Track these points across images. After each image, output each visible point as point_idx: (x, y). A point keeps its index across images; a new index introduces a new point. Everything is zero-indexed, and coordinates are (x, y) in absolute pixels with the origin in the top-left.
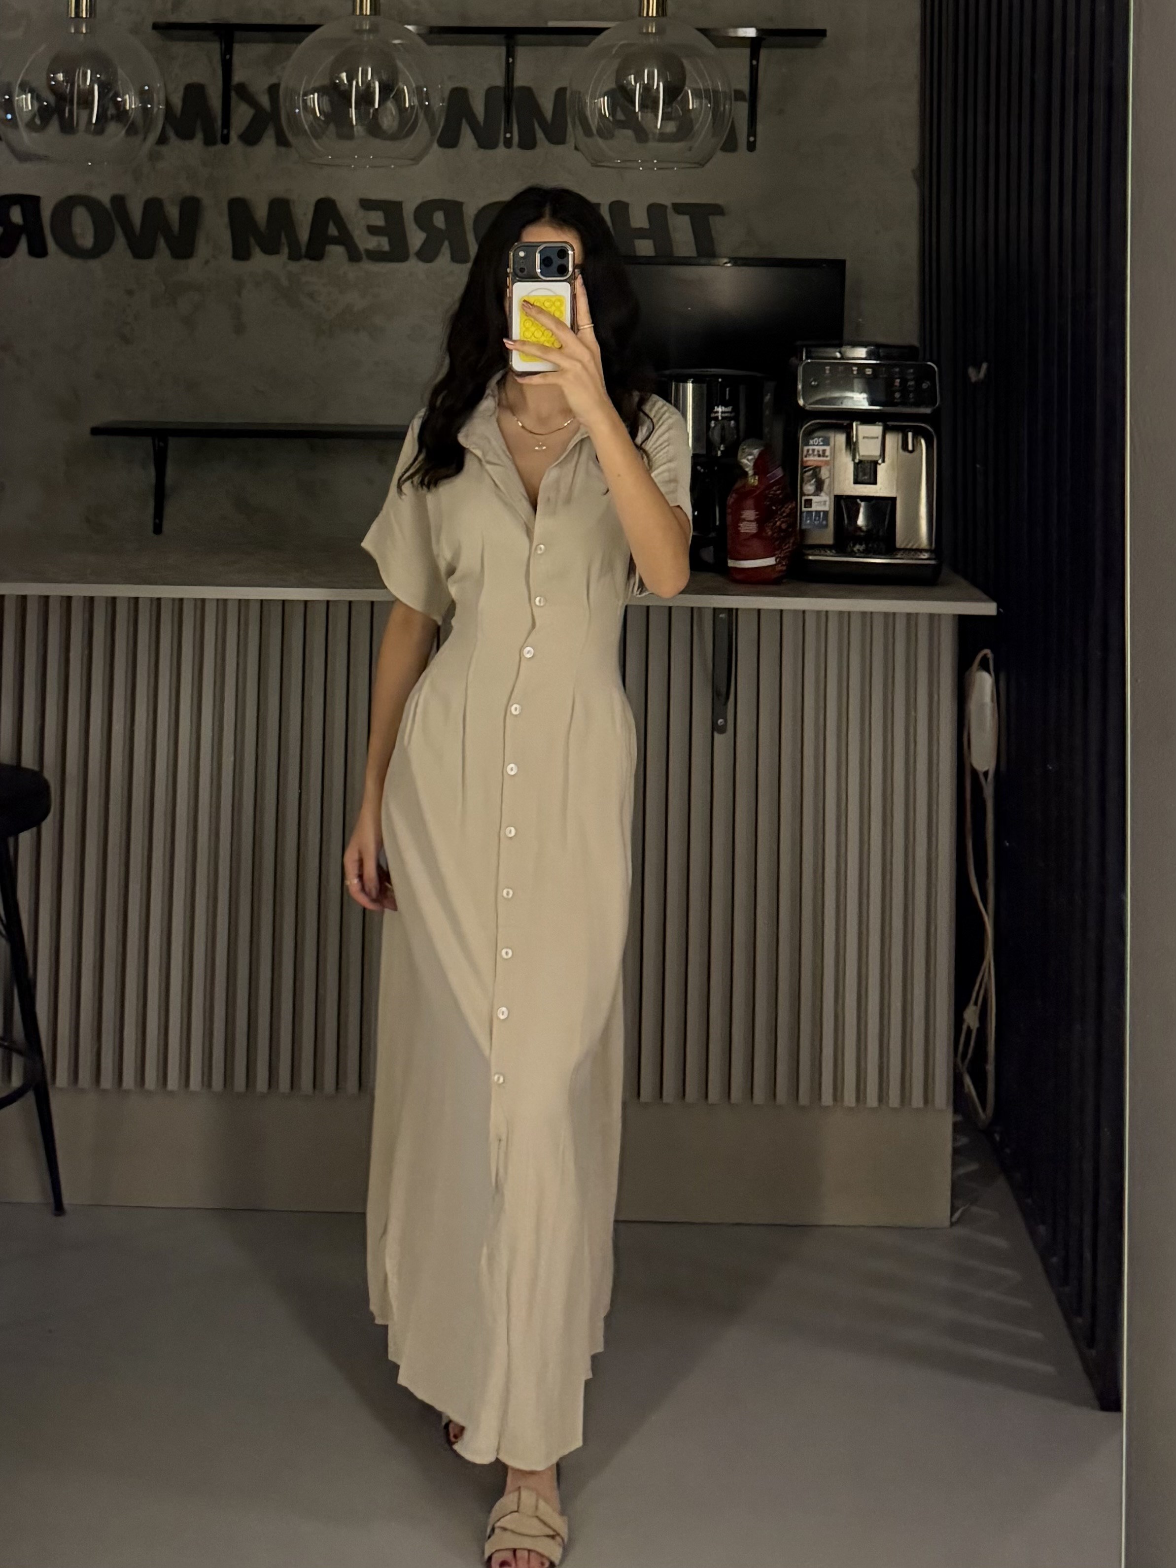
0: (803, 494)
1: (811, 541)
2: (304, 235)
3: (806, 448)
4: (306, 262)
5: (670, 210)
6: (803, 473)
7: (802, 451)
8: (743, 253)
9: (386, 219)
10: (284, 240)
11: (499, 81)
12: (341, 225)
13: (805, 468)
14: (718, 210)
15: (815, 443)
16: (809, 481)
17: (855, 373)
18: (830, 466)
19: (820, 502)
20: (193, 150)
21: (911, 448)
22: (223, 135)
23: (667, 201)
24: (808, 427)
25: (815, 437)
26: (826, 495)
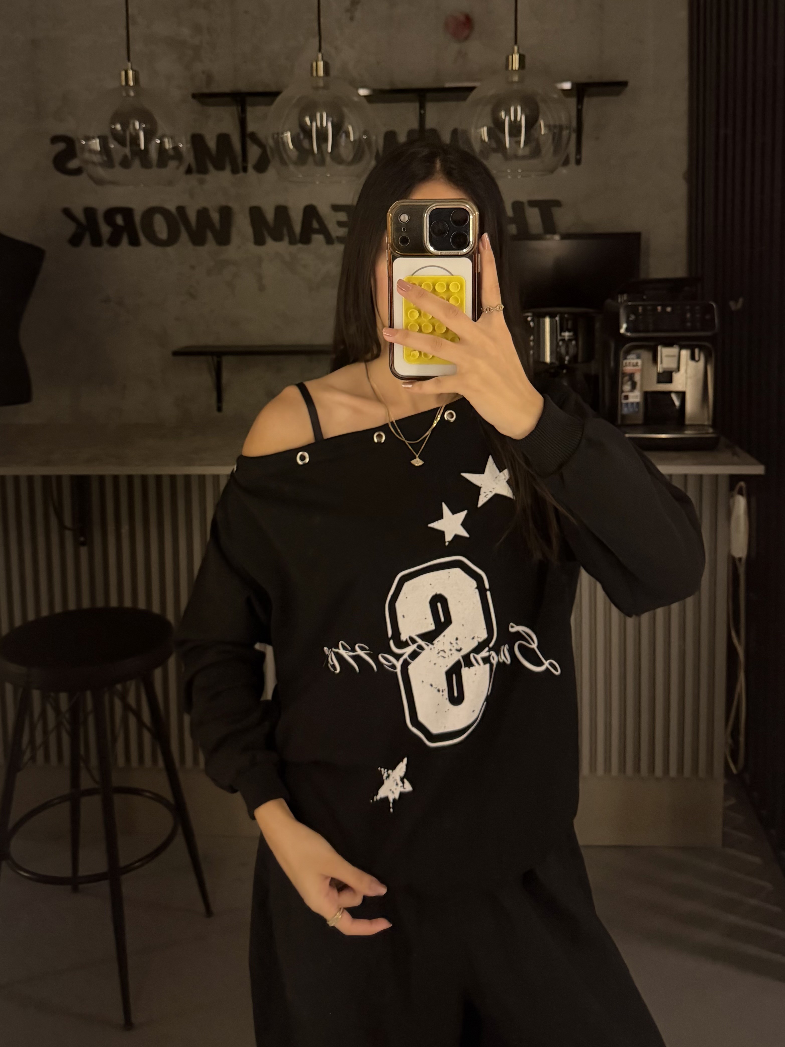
0: (622, 392)
1: (629, 422)
2: (297, 229)
3: (625, 361)
4: (300, 246)
5: (526, 206)
6: (623, 377)
7: (622, 363)
8: (574, 230)
9: (349, 217)
10: (285, 231)
11: (415, 125)
12: (320, 221)
13: (624, 374)
14: (557, 203)
15: (631, 358)
16: (627, 383)
17: (660, 310)
18: (641, 373)
19: (634, 396)
20: (225, 176)
21: (697, 359)
22: (243, 166)
23: (524, 198)
24: (625, 349)
25: (630, 354)
26: (638, 392)
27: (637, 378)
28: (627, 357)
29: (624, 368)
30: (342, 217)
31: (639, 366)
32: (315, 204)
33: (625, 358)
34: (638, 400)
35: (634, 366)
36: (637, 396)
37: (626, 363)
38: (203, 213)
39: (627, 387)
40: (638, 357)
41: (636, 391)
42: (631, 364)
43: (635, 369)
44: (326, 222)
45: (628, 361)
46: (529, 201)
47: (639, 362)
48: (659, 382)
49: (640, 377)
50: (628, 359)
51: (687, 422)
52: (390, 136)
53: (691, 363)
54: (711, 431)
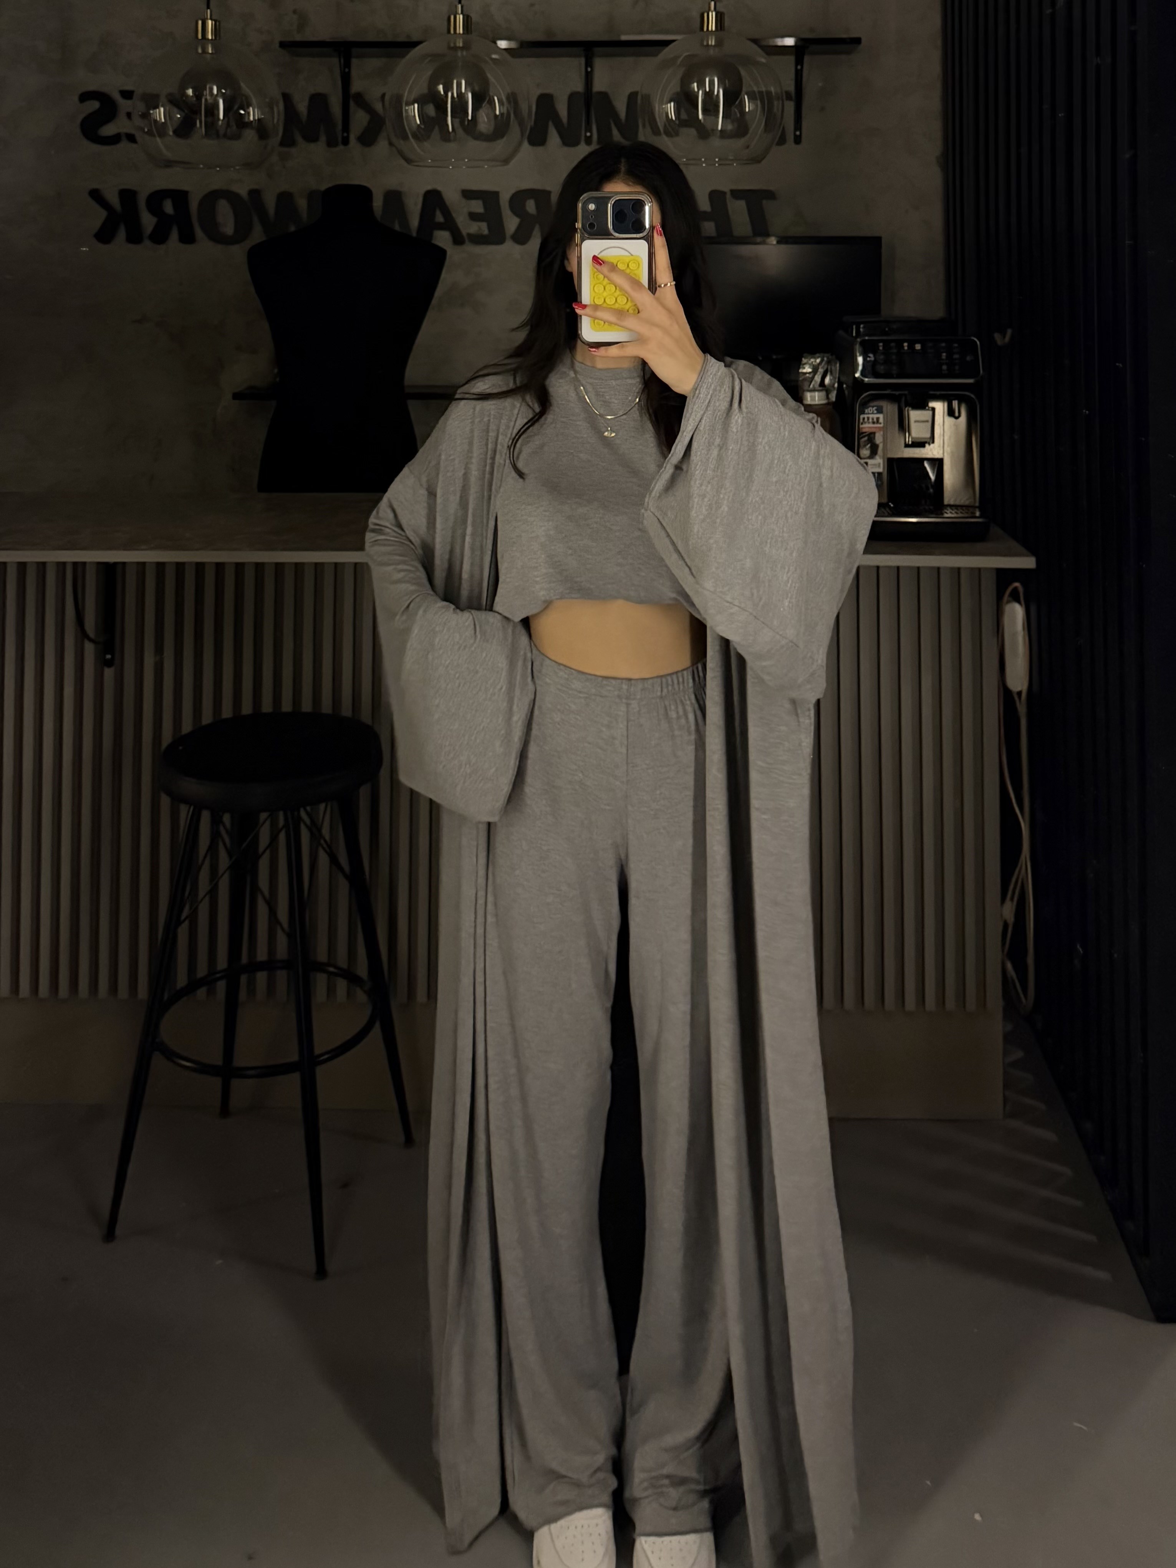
2: (414, 222)
3: (862, 416)
6: (860, 439)
7: (859, 419)
8: (793, 232)
9: (485, 207)
11: (579, 87)
12: (446, 212)
13: (861, 434)
14: (770, 195)
15: (870, 412)
16: (865, 446)
17: (906, 348)
18: (883, 431)
19: (875, 465)
20: (318, 151)
21: (957, 414)
22: (343, 138)
23: (725, 187)
24: (863, 398)
25: (870, 406)
26: (880, 458)
27: (879, 439)
28: (864, 411)
29: (861, 426)
30: (477, 206)
31: (880, 423)
32: (439, 188)
34: (881, 470)
35: (874, 423)
36: (879, 464)
37: (864, 419)
38: (285, 199)
39: (866, 452)
40: (880, 410)
41: (877, 457)
42: (871, 420)
43: (876, 428)
44: (454, 215)
45: (866, 416)
46: (732, 191)
47: (881, 416)
48: (908, 445)
49: (884, 438)
50: (866, 414)
51: (946, 502)
52: (545, 101)
53: (950, 421)
54: (978, 514)
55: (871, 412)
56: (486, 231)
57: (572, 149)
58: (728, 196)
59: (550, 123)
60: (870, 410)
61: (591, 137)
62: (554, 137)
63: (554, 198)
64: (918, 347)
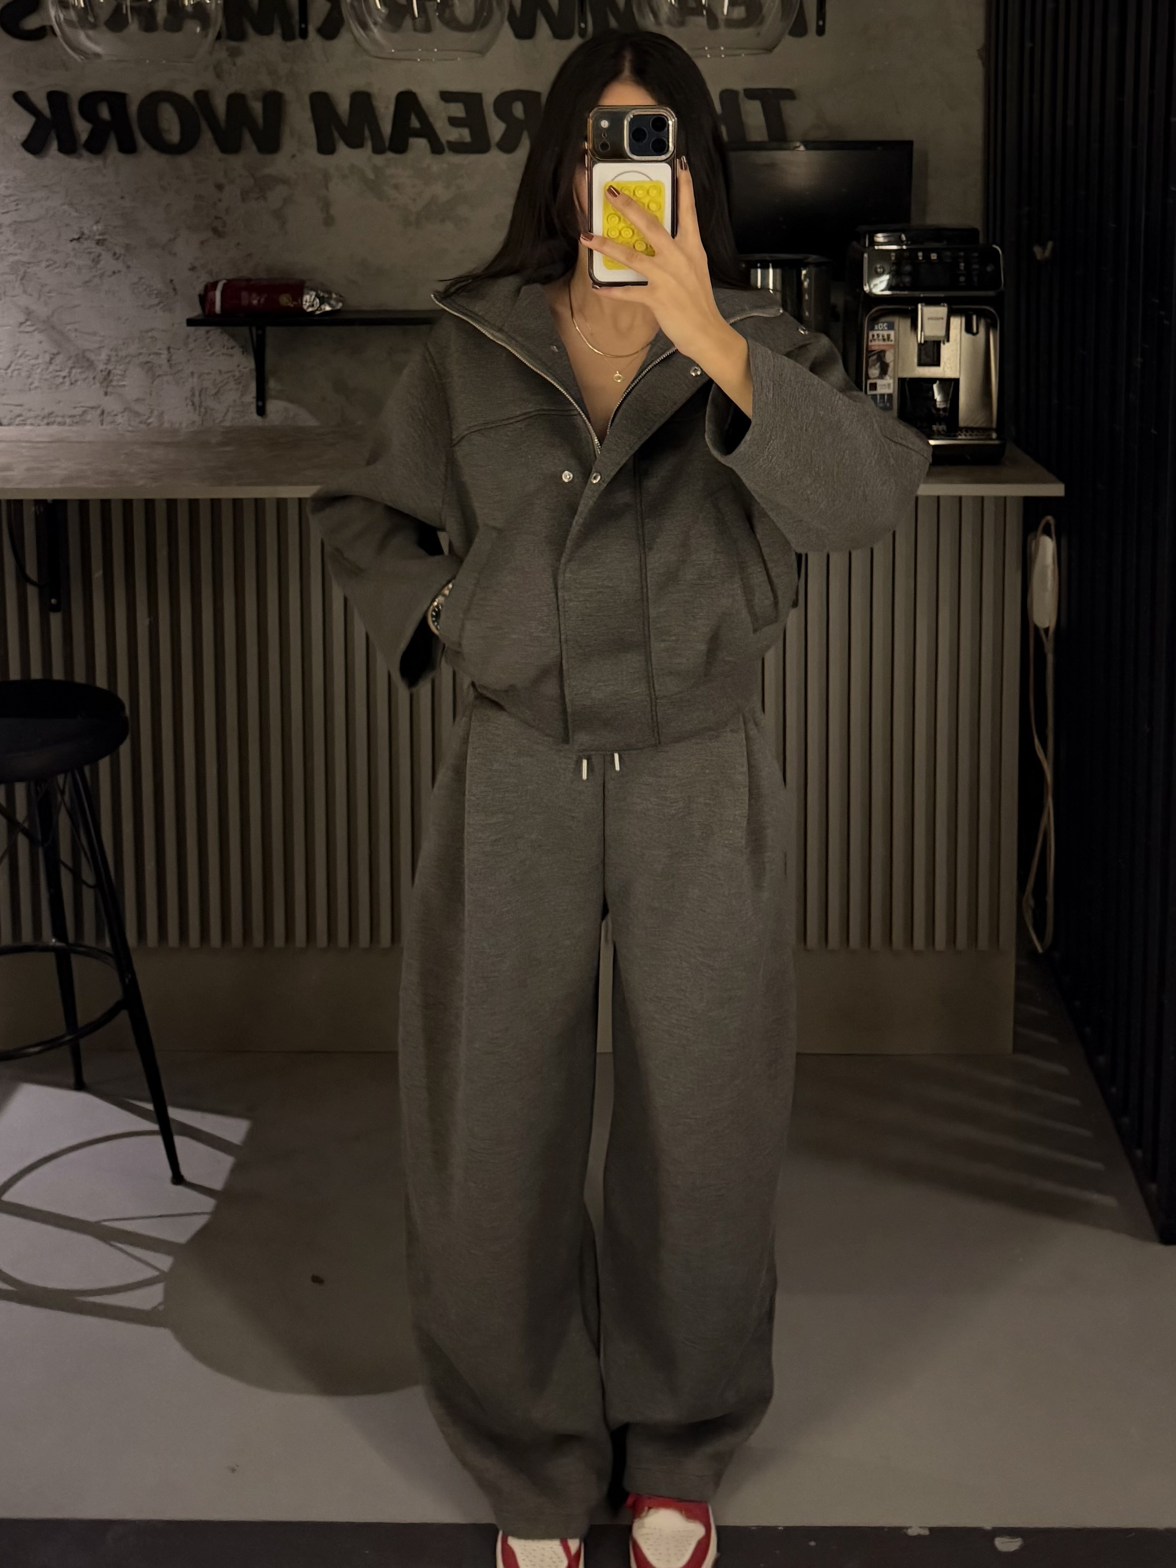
0: (868, 377)
2: (387, 128)
3: (871, 333)
4: (390, 155)
6: (868, 358)
7: (867, 335)
8: (815, 136)
9: (467, 111)
10: (367, 133)
12: (423, 117)
13: (870, 352)
14: (789, 94)
15: (880, 328)
16: (874, 365)
17: (921, 258)
18: (895, 349)
19: (885, 385)
20: (273, 44)
21: (975, 330)
22: (300, 28)
23: (738, 86)
24: (873, 313)
25: (881, 323)
26: (891, 378)
27: (889, 357)
28: (874, 327)
29: (870, 344)
30: (458, 110)
31: (891, 341)
32: (414, 89)
33: (873, 329)
34: (890, 391)
35: (884, 340)
36: (889, 385)
37: (873, 336)
38: (236, 101)
39: (874, 372)
40: (891, 327)
41: (887, 377)
42: (881, 337)
43: (887, 345)
44: (431, 119)
45: (875, 333)
46: (746, 90)
47: (892, 333)
48: (921, 364)
49: (895, 357)
50: (876, 330)
51: (963, 425)
53: (966, 337)
54: (994, 436)
55: (882, 328)
56: (468, 138)
57: (564, 43)
58: (742, 95)
59: (539, 13)
60: (881, 326)
61: (586, 29)
62: (543, 29)
63: (544, 99)
64: (934, 256)
